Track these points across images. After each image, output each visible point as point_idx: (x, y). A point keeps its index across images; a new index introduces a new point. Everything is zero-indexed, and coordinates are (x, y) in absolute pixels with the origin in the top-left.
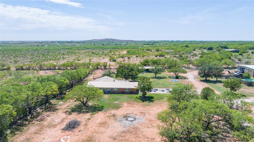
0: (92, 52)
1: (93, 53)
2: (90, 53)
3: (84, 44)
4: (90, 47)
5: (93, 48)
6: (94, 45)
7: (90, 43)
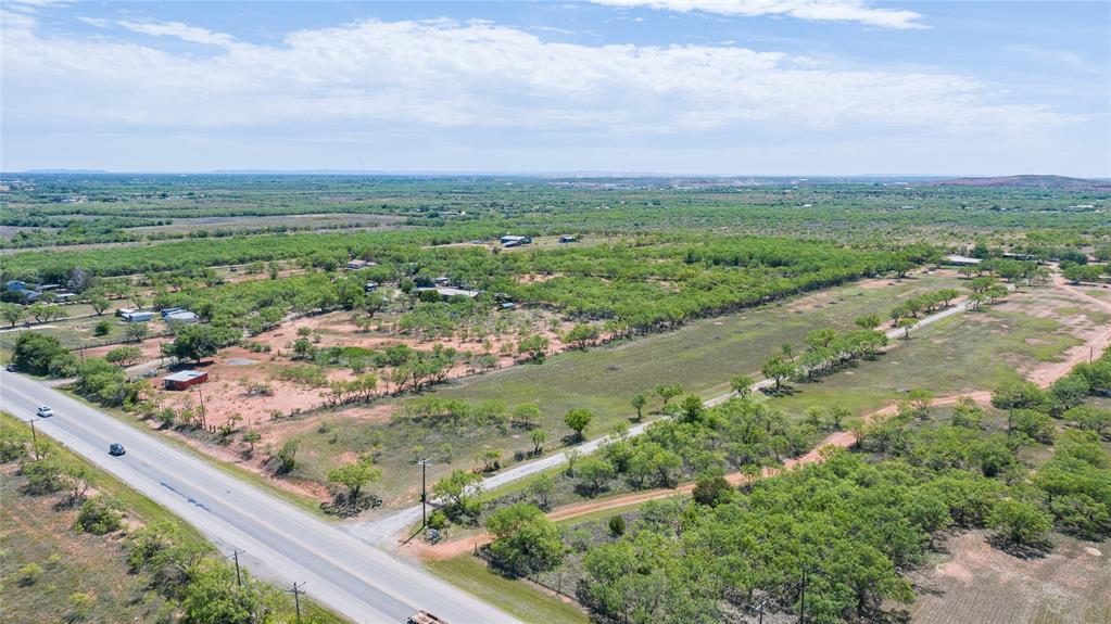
0: (950, 231)
1: (952, 234)
2: (946, 234)
3: (927, 199)
4: (945, 218)
5: (956, 221)
6: (964, 207)
7: (950, 196)
